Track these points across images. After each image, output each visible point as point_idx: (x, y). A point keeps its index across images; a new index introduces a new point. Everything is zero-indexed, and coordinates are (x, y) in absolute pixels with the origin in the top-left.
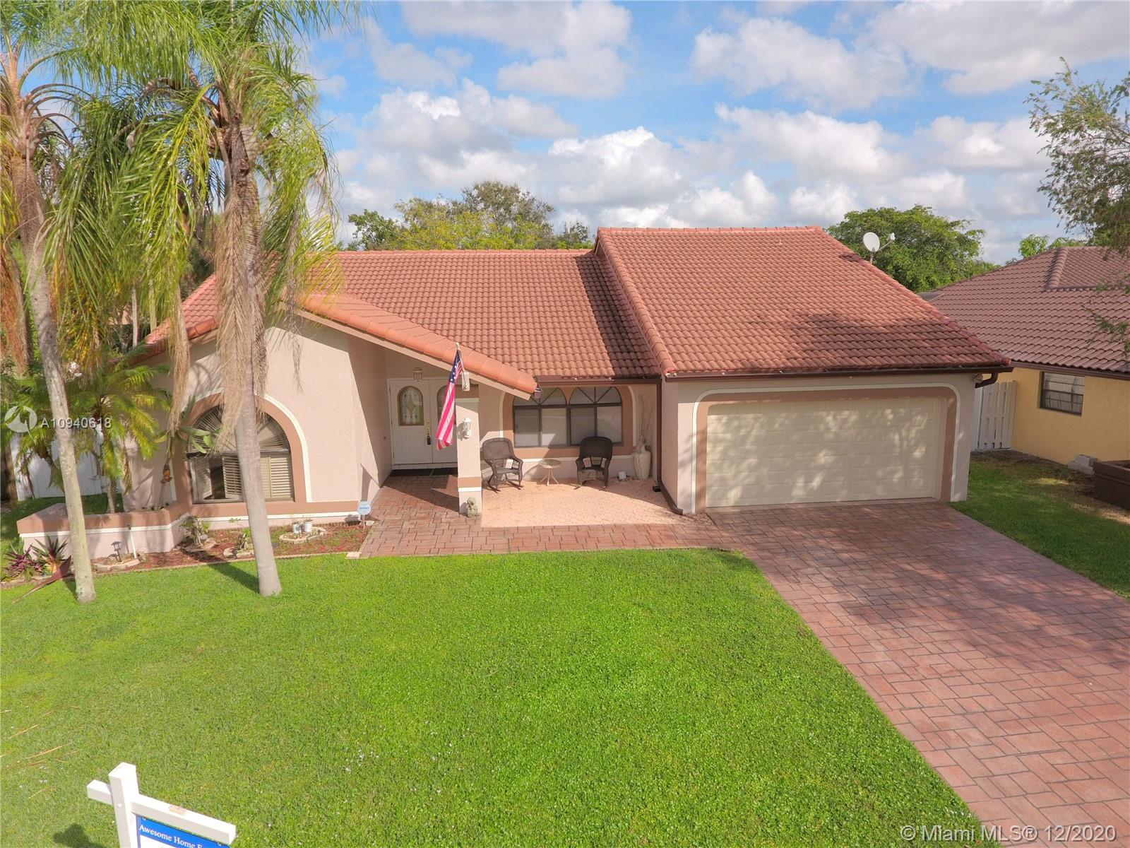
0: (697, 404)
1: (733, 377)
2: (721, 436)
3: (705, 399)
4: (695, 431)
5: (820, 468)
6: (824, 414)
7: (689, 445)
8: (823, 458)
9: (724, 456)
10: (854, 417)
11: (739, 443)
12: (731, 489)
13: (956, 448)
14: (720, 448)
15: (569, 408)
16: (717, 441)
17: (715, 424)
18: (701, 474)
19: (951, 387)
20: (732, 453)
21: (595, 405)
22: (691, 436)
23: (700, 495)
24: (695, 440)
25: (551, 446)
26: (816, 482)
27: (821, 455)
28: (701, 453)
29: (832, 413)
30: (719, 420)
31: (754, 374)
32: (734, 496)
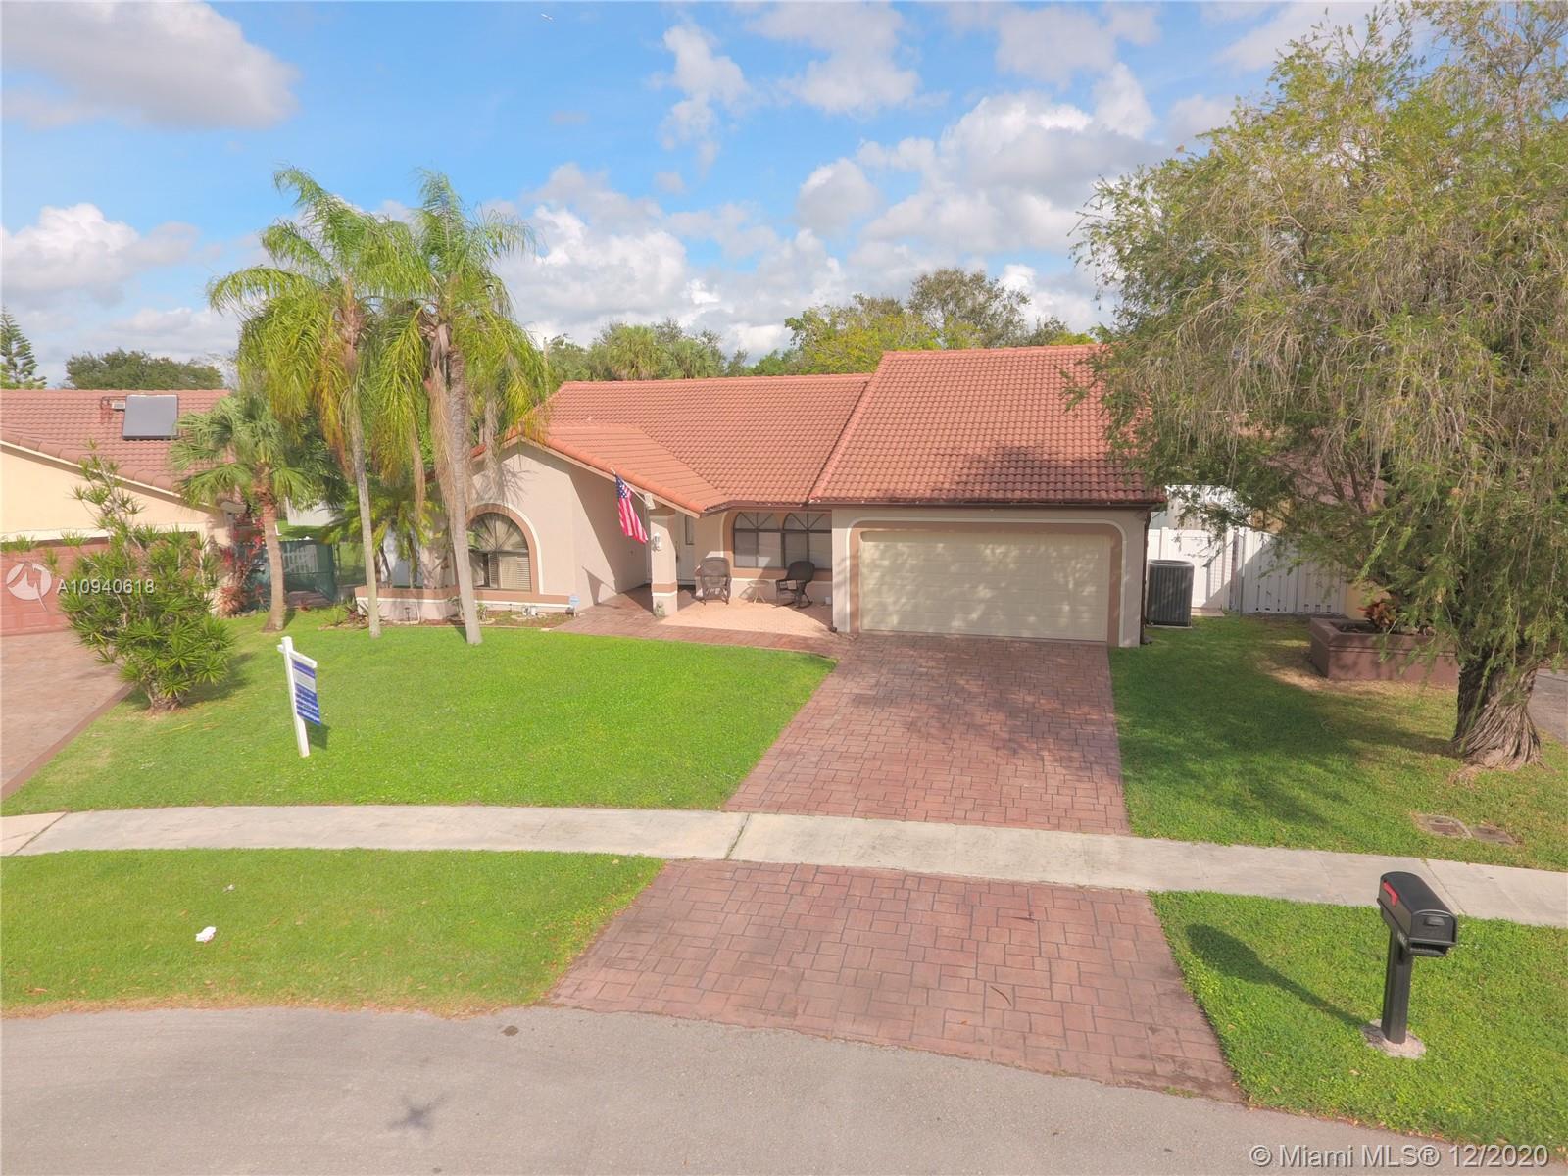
0: (849, 530)
1: (872, 505)
2: (878, 562)
3: (855, 526)
4: (848, 553)
5: (981, 601)
6: (983, 546)
7: (842, 567)
8: (983, 592)
9: (881, 582)
10: (1015, 552)
11: (895, 569)
12: (890, 615)
13: (1123, 590)
14: (877, 574)
15: (784, 532)
16: (874, 566)
17: (869, 550)
18: (854, 597)
19: (1116, 525)
20: (888, 579)
21: (808, 531)
22: (844, 559)
23: (855, 615)
24: (848, 562)
25: (765, 569)
26: (974, 616)
27: (981, 588)
28: (855, 574)
29: (990, 546)
30: (877, 547)
31: (894, 503)
32: (894, 620)
